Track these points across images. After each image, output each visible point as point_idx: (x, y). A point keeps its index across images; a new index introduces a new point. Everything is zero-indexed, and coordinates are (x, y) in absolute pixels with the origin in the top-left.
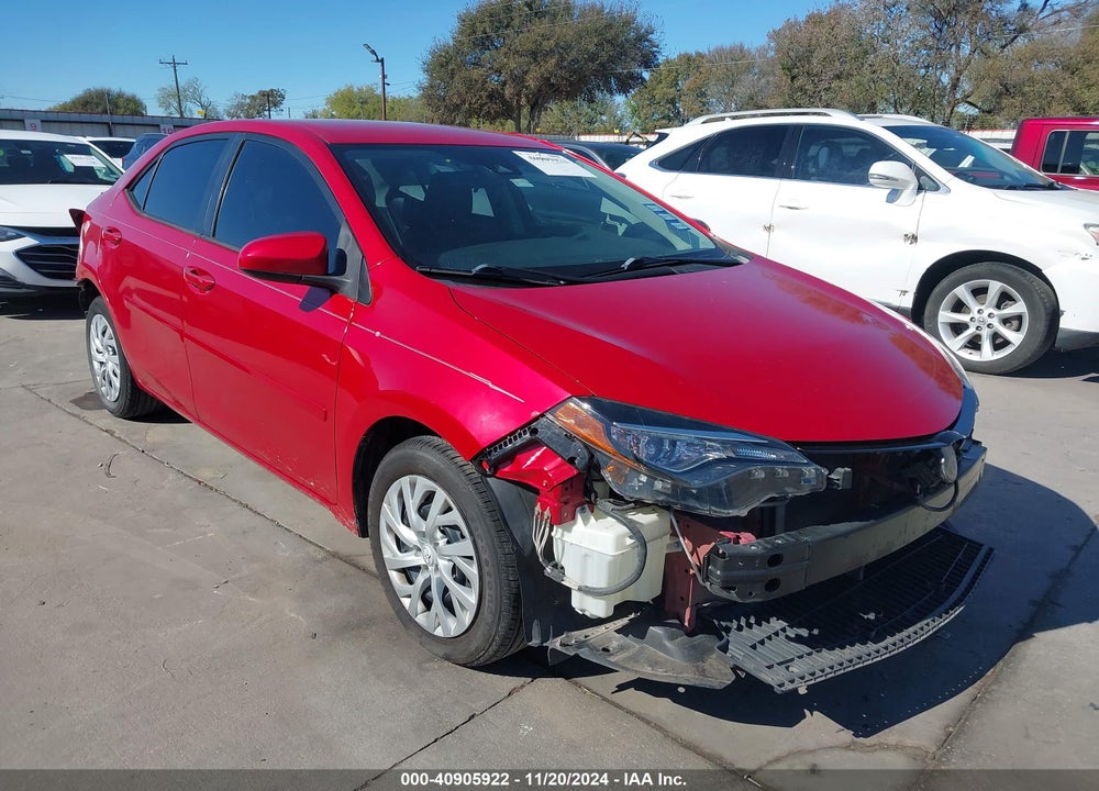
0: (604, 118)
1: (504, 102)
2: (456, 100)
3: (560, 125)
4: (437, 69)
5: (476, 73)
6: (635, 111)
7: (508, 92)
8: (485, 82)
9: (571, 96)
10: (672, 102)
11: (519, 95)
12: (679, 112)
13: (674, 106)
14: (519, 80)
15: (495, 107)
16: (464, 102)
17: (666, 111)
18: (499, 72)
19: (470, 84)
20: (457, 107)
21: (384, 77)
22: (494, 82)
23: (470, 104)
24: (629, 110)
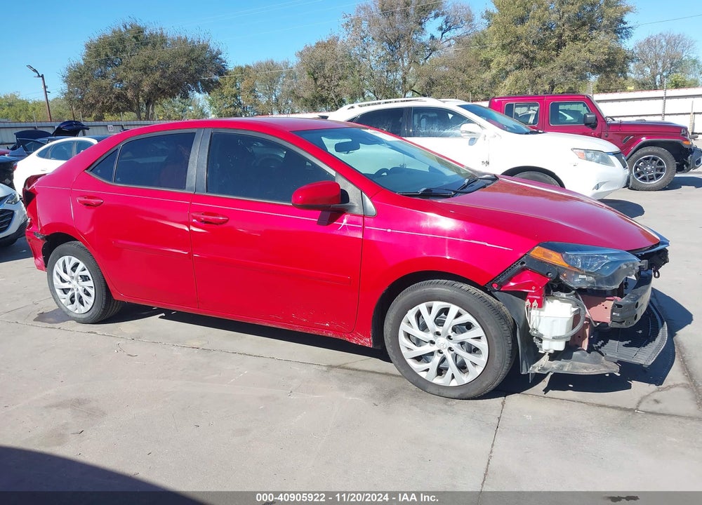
0: (190, 108)
1: (127, 100)
2: (91, 101)
3: (162, 114)
4: (74, 79)
5: (104, 83)
6: (211, 103)
7: (130, 94)
8: (112, 89)
9: (172, 96)
10: (235, 96)
11: (137, 96)
12: (240, 103)
13: (236, 98)
14: (137, 86)
15: (121, 105)
16: (98, 102)
17: (232, 102)
18: (121, 81)
19: (100, 89)
20: (92, 106)
21: (45, 87)
22: (117, 88)
23: (103, 103)
24: (208, 102)
